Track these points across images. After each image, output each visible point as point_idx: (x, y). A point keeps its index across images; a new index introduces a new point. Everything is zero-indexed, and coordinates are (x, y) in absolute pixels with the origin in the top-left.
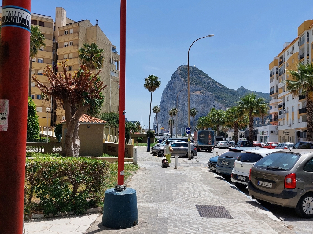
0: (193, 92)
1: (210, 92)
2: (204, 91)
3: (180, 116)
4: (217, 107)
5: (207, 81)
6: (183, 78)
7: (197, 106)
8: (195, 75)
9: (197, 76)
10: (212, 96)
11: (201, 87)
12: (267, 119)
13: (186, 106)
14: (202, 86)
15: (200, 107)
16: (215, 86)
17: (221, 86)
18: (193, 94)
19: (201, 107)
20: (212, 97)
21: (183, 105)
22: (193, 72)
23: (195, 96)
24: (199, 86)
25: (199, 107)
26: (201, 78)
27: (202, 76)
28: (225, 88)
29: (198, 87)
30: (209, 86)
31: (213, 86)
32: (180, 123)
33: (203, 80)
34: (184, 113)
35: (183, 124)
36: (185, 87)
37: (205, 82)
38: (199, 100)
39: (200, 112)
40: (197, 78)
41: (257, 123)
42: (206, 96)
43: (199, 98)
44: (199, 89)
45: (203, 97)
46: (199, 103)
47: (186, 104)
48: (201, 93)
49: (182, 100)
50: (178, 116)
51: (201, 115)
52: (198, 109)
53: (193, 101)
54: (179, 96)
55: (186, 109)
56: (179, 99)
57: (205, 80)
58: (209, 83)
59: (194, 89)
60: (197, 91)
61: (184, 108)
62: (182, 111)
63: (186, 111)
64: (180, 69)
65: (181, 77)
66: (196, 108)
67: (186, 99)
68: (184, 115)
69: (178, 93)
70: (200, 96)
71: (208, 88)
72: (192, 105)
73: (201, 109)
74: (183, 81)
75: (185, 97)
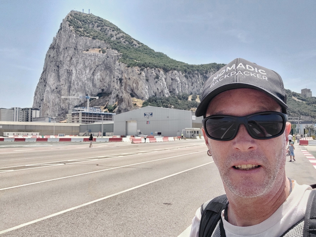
0: (87, 50)
1: (116, 49)
2: (107, 48)
3: (63, 92)
4: (118, 71)
5: (116, 35)
6: (71, 27)
7: (93, 74)
8: (98, 26)
9: (101, 29)
10: (118, 56)
11: (103, 42)
13: (74, 75)
14: (105, 41)
15: (98, 76)
16: (130, 43)
17: (141, 45)
18: (87, 52)
19: (99, 77)
20: (116, 57)
21: (69, 73)
22: (95, 22)
23: (90, 56)
24: (99, 40)
25: (96, 77)
26: (107, 31)
27: (108, 28)
28: (146, 48)
29: (97, 42)
30: (118, 43)
31: (124, 42)
32: (63, 105)
33: (110, 32)
34: (70, 87)
35: (67, 107)
36: (73, 40)
37: (112, 36)
38: (96, 64)
39: (98, 86)
40: (100, 31)
41: (192, 100)
42: (108, 57)
43: (96, 60)
44: (98, 45)
45: (103, 58)
46: (96, 69)
47: (74, 72)
48: (100, 51)
49: (68, 64)
50: (59, 92)
51: (100, 91)
52: (94, 80)
53: (85, 66)
54: (64, 57)
55: (74, 80)
56: (64, 62)
57: (114, 33)
58: (120, 38)
59: (90, 45)
60: (93, 48)
61: (71, 79)
62: (66, 84)
63: (74, 84)
64: (71, 15)
65: (68, 25)
66: (91, 77)
67: (75, 62)
68: (70, 92)
69: (63, 53)
70: (97, 56)
71: (116, 44)
72: (84, 72)
73: (100, 81)
74: (71, 31)
75: (73, 59)
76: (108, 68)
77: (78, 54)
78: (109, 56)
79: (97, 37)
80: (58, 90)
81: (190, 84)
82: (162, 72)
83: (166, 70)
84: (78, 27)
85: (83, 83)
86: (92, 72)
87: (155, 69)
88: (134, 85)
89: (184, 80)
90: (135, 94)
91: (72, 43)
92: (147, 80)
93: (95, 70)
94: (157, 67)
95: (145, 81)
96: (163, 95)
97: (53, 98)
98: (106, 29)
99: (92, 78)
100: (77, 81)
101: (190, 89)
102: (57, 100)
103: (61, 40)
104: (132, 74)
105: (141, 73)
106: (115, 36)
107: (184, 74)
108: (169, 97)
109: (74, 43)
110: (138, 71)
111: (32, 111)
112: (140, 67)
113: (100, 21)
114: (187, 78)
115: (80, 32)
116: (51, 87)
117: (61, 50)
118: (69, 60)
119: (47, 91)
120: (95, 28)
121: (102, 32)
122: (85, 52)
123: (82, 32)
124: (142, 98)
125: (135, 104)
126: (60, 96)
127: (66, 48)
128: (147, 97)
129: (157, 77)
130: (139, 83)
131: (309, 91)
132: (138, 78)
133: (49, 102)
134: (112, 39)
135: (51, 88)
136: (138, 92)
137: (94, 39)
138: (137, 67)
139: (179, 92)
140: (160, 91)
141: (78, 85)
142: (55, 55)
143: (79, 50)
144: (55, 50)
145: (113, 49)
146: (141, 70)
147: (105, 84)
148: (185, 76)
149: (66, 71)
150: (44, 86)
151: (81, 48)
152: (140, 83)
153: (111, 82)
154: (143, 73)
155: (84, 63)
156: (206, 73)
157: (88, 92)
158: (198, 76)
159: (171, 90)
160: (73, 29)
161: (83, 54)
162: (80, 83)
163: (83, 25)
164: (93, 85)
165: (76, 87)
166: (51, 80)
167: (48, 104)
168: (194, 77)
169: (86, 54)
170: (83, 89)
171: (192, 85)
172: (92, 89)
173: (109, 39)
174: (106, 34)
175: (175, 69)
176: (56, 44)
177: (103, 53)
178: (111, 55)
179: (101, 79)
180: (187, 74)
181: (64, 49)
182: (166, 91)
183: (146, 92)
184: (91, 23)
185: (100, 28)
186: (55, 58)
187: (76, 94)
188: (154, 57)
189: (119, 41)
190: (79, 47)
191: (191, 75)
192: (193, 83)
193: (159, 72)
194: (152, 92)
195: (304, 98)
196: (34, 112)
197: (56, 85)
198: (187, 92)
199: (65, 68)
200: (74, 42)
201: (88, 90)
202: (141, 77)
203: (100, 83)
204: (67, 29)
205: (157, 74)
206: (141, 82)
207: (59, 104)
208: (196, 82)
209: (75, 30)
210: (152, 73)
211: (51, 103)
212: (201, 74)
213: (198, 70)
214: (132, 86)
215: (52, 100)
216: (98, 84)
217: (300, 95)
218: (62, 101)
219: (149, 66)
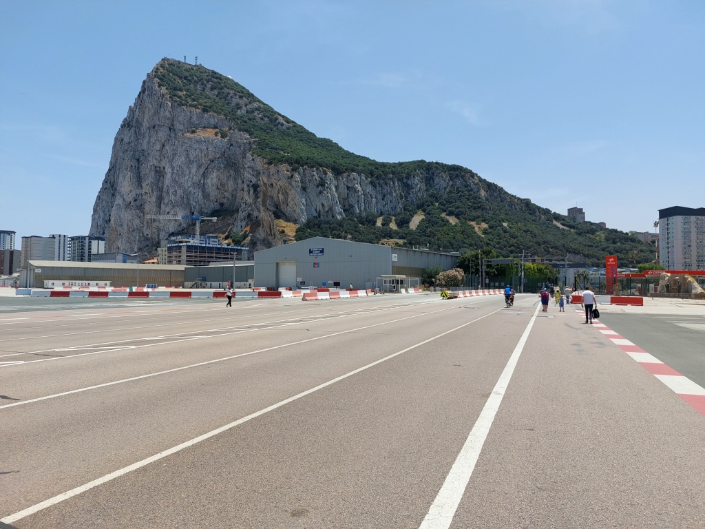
0: (193, 132)
1: (247, 131)
2: (230, 129)
3: (147, 208)
4: (250, 170)
5: (246, 105)
6: (163, 88)
7: (204, 175)
8: (212, 89)
9: (219, 93)
10: (250, 143)
11: (223, 117)
12: (416, 213)
13: (169, 176)
14: (225, 115)
15: (213, 179)
16: (271, 120)
17: (291, 125)
18: (192, 136)
19: (215, 180)
20: (247, 146)
21: (160, 173)
22: (208, 81)
23: (198, 142)
24: (215, 115)
25: (209, 181)
26: (229, 98)
27: (232, 92)
28: (300, 130)
29: (212, 118)
30: (250, 120)
31: (262, 119)
32: (147, 232)
33: (235, 101)
34: (160, 199)
35: (155, 236)
36: (167, 113)
37: (238, 107)
38: (210, 157)
39: (212, 198)
40: (217, 96)
41: (383, 224)
42: (232, 145)
43: (210, 149)
44: (213, 123)
45: (223, 146)
46: (210, 166)
47: (168, 170)
48: (216, 134)
49: (157, 157)
50: (140, 208)
51: (217, 206)
52: (206, 186)
53: (190, 160)
54: (149, 143)
55: (168, 186)
56: (149, 151)
57: (242, 102)
58: (253, 112)
59: (197, 122)
60: (205, 127)
61: (163, 183)
62: (153, 193)
63: (168, 193)
64: (162, 66)
65: (157, 85)
66: (200, 181)
67: (170, 154)
68: (160, 207)
69: (147, 135)
70: (212, 144)
71: (246, 122)
72: (188, 172)
73: (218, 188)
74: (163, 95)
75: (167, 147)
76: (231, 164)
77: (176, 138)
78: (234, 143)
79: (211, 107)
80: (138, 203)
81: (380, 197)
82: (330, 174)
83: (338, 172)
84: (175, 89)
85: (184, 191)
86: (201, 171)
87: (317, 169)
88: (281, 197)
89: (369, 189)
90: (282, 212)
91: (165, 117)
92: (304, 189)
93: (207, 168)
94: (321, 166)
95: (299, 189)
96: (333, 217)
97: (129, 218)
98: (229, 94)
99: (202, 182)
100: (174, 187)
101: (379, 205)
102: (137, 221)
103: (144, 113)
104: (276, 177)
105: (292, 176)
106: (244, 107)
107: (369, 179)
108: (344, 219)
109: (168, 119)
110: (287, 171)
111: (90, 242)
112: (290, 164)
113: (217, 78)
114: (375, 187)
115: (179, 97)
116: (125, 197)
117: (143, 129)
118: (158, 148)
119: (117, 205)
120: (208, 92)
121: (220, 98)
122: (188, 134)
123: (184, 98)
124: (295, 221)
125: (283, 232)
126: (141, 214)
127: (154, 127)
128: (304, 219)
129: (322, 184)
130: (290, 193)
131: (580, 211)
132: (287, 185)
133: (121, 225)
134: (239, 112)
135: (124, 200)
136: (288, 210)
137: (205, 111)
138: (286, 165)
139: (361, 211)
140: (327, 209)
141: (176, 195)
142: (132, 139)
143: (177, 132)
144: (133, 130)
145: (240, 130)
146: (293, 170)
147: (227, 194)
148: (372, 183)
149: (153, 168)
150: (110, 195)
151: (181, 127)
152: (292, 193)
153: (236, 190)
154: (296, 175)
155: (188, 155)
156: (408, 178)
157: (195, 207)
158: (394, 184)
159: (347, 207)
160: (166, 91)
161: (184, 138)
162: (180, 192)
163: (185, 85)
164: (203, 196)
165: (173, 198)
166: (126, 186)
167: (119, 229)
168: (386, 184)
169: (190, 139)
170: (185, 202)
171: (383, 199)
172: (201, 201)
173: (233, 112)
174: (228, 104)
175: (353, 170)
176: (135, 119)
177: (222, 137)
178: (237, 142)
179: (219, 184)
180: (374, 179)
181: (149, 128)
182: (338, 208)
183: (302, 210)
184: (200, 83)
185: (216, 92)
186: (132, 144)
187: (172, 211)
188: (315, 147)
189: (251, 116)
190: (178, 126)
191: (381, 182)
192: (384, 196)
193: (326, 174)
194: (313, 210)
195: (572, 223)
196: (94, 243)
197: (133, 194)
198: (374, 211)
199: (151, 164)
200: (169, 115)
201: (194, 204)
202: (293, 183)
203: (217, 191)
204: (154, 92)
205: (321, 178)
206: (293, 191)
207: (139, 230)
208: (391, 193)
209: (170, 93)
210: (313, 176)
211: (125, 228)
212: (399, 180)
213: (393, 173)
214: (275, 199)
215: (126, 222)
216: (213, 193)
217: (567, 219)
218: (145, 223)
219: (306, 164)
